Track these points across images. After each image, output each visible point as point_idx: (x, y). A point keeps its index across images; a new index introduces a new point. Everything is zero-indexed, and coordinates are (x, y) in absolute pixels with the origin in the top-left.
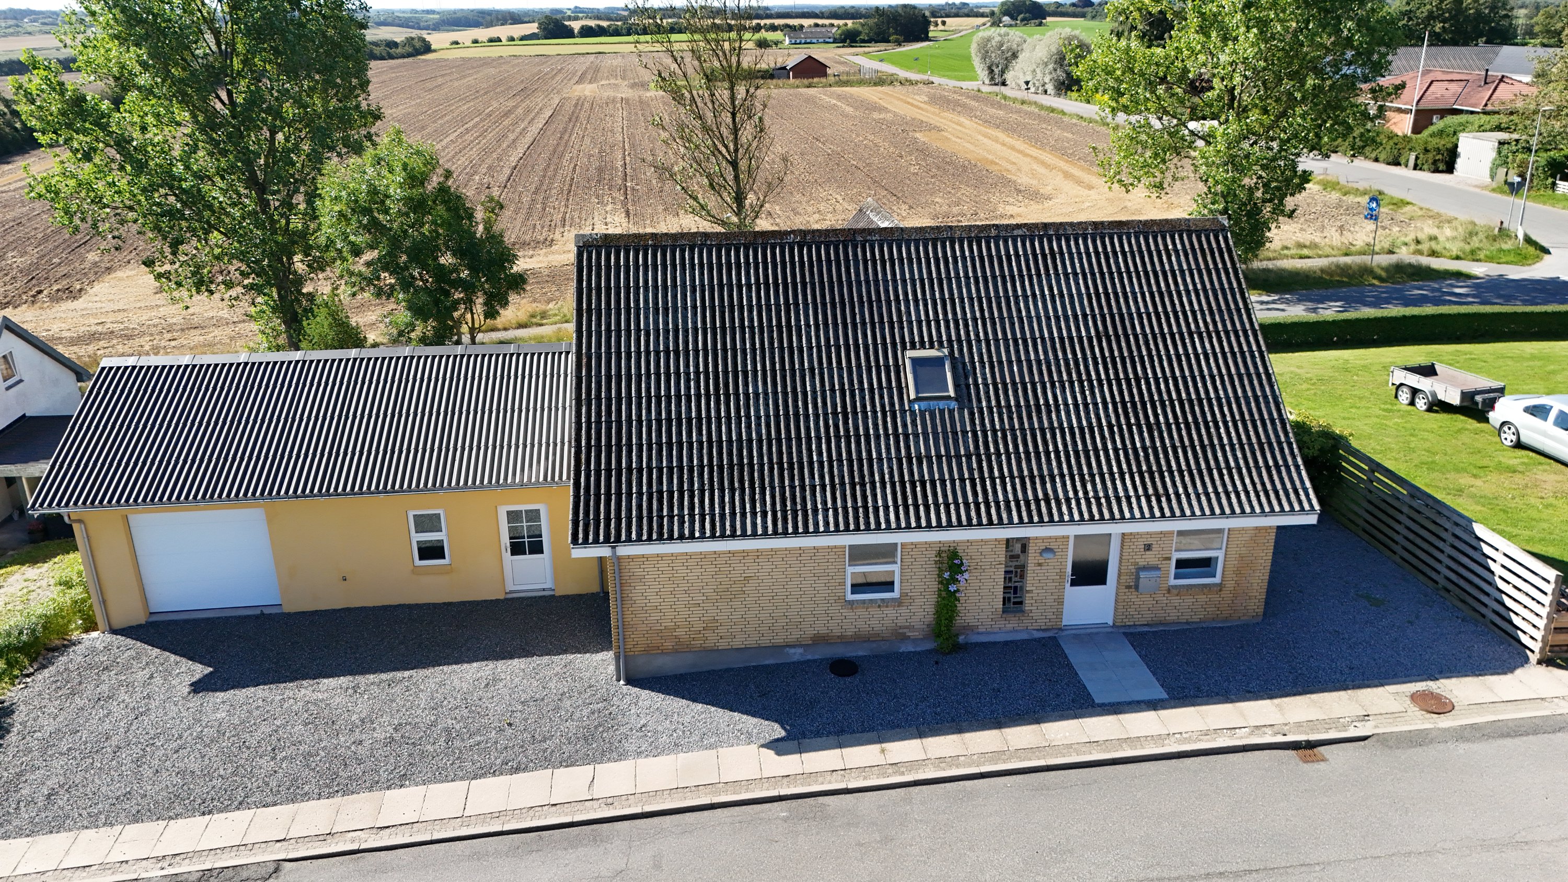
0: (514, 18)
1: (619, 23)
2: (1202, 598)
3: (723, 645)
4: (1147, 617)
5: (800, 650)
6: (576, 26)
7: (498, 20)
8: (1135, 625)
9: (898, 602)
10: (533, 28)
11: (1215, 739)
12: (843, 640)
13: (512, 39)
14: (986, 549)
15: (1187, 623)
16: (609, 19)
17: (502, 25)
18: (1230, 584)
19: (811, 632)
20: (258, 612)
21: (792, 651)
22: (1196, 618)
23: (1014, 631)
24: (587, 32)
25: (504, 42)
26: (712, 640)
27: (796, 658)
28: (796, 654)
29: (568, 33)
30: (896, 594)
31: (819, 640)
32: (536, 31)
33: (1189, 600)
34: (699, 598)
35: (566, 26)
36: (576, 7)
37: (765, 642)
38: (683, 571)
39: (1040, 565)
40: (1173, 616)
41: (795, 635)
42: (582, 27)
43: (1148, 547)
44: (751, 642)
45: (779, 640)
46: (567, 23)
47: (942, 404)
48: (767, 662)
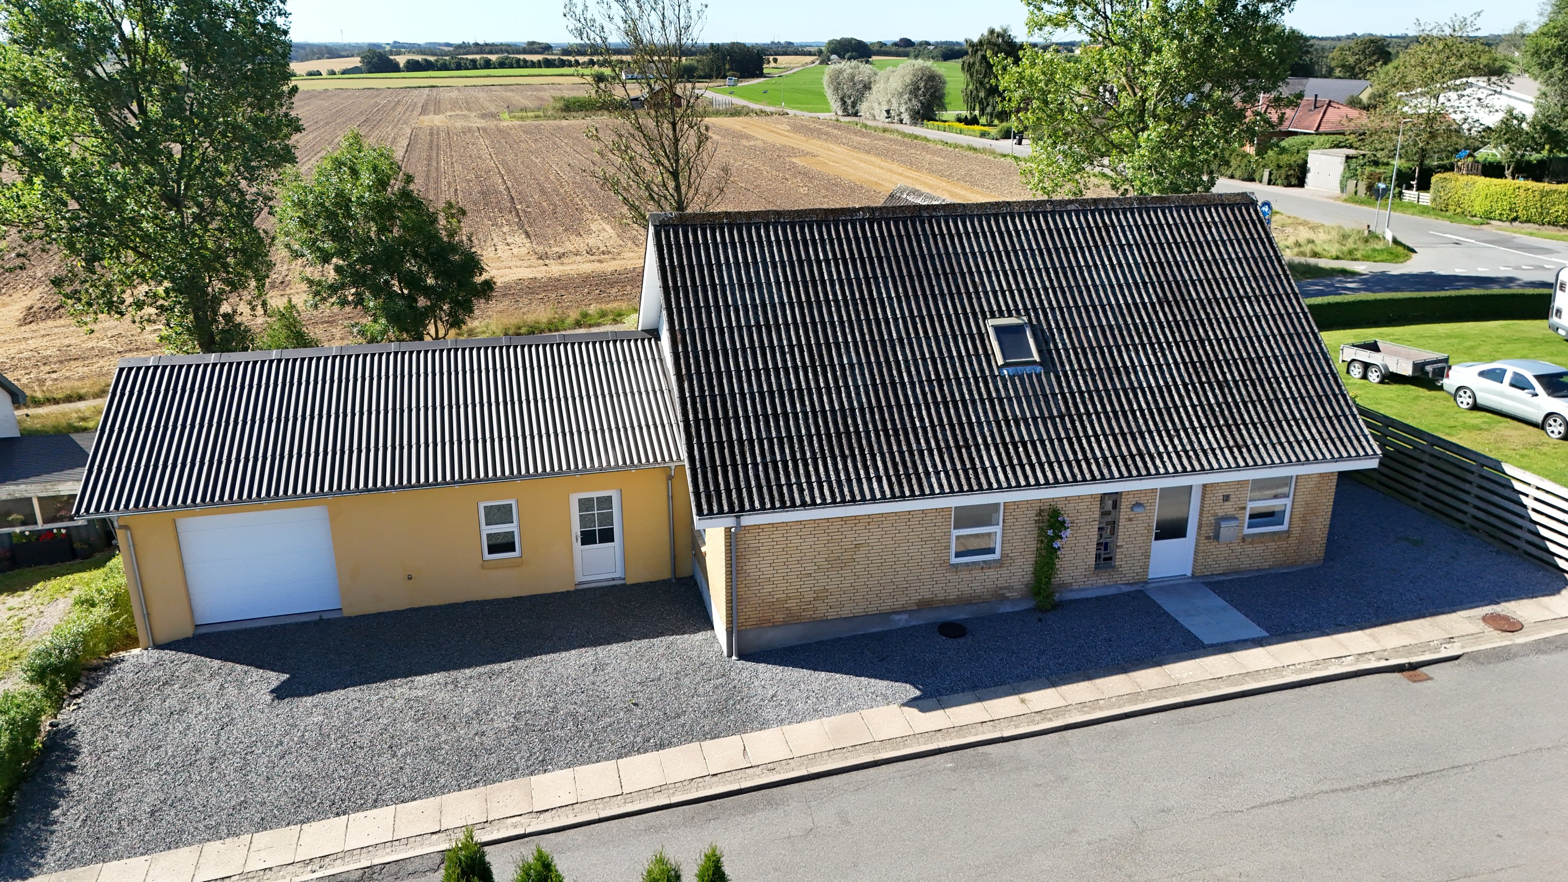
0: (332, 52)
1: (447, 58)
2: (1272, 545)
3: (832, 614)
4: (1223, 566)
5: (905, 617)
6: (402, 60)
7: (314, 53)
8: (1212, 575)
9: (999, 563)
10: (356, 62)
11: (1327, 668)
12: (947, 604)
13: (333, 73)
14: (1082, 507)
15: (1258, 570)
16: (433, 54)
17: (319, 58)
18: (1296, 531)
19: (916, 597)
20: (316, 617)
21: (897, 617)
22: (1266, 565)
23: (1105, 586)
24: (413, 66)
25: (325, 75)
26: (822, 610)
27: (900, 625)
28: (902, 620)
29: (394, 67)
30: (997, 556)
31: (924, 605)
32: (359, 65)
33: (1260, 548)
34: (811, 568)
35: (392, 60)
36: (395, 42)
37: (872, 609)
38: (796, 541)
39: (1130, 520)
40: (1246, 564)
41: (901, 601)
42: (408, 62)
43: (1226, 498)
44: (859, 611)
45: (885, 607)
46: (391, 57)
47: (1028, 369)
48: (874, 630)
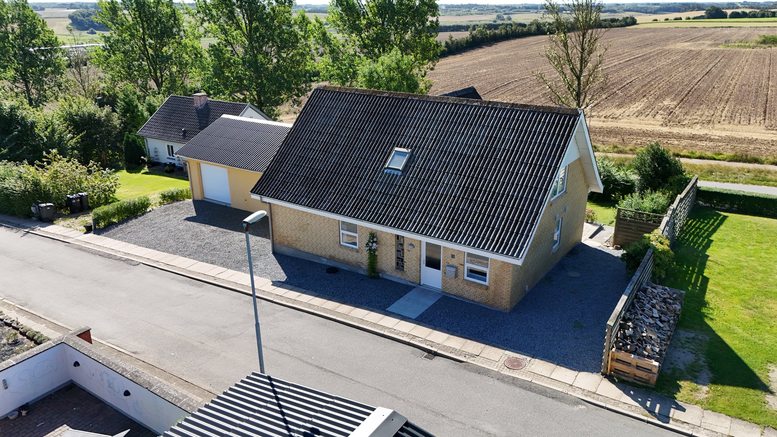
2: (479, 291)
3: (302, 249)
4: (454, 292)
5: (326, 260)
8: (449, 293)
9: (357, 251)
12: (338, 260)
13: (689, 18)
14: (388, 237)
15: (473, 301)
18: (492, 288)
19: (329, 254)
20: (225, 205)
21: (323, 259)
22: (477, 300)
23: (400, 278)
24: (735, 15)
25: (684, 19)
26: (298, 246)
27: (324, 263)
28: (325, 261)
29: (724, 16)
30: (357, 247)
31: (332, 258)
32: (704, 14)
33: (473, 290)
34: (294, 228)
35: (723, 12)
37: (314, 252)
38: (289, 215)
39: (409, 251)
40: (466, 295)
41: (324, 253)
42: (733, 13)
43: (453, 256)
44: (310, 251)
45: (319, 253)
46: (723, 10)
47: (396, 173)
48: (316, 261)
